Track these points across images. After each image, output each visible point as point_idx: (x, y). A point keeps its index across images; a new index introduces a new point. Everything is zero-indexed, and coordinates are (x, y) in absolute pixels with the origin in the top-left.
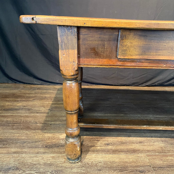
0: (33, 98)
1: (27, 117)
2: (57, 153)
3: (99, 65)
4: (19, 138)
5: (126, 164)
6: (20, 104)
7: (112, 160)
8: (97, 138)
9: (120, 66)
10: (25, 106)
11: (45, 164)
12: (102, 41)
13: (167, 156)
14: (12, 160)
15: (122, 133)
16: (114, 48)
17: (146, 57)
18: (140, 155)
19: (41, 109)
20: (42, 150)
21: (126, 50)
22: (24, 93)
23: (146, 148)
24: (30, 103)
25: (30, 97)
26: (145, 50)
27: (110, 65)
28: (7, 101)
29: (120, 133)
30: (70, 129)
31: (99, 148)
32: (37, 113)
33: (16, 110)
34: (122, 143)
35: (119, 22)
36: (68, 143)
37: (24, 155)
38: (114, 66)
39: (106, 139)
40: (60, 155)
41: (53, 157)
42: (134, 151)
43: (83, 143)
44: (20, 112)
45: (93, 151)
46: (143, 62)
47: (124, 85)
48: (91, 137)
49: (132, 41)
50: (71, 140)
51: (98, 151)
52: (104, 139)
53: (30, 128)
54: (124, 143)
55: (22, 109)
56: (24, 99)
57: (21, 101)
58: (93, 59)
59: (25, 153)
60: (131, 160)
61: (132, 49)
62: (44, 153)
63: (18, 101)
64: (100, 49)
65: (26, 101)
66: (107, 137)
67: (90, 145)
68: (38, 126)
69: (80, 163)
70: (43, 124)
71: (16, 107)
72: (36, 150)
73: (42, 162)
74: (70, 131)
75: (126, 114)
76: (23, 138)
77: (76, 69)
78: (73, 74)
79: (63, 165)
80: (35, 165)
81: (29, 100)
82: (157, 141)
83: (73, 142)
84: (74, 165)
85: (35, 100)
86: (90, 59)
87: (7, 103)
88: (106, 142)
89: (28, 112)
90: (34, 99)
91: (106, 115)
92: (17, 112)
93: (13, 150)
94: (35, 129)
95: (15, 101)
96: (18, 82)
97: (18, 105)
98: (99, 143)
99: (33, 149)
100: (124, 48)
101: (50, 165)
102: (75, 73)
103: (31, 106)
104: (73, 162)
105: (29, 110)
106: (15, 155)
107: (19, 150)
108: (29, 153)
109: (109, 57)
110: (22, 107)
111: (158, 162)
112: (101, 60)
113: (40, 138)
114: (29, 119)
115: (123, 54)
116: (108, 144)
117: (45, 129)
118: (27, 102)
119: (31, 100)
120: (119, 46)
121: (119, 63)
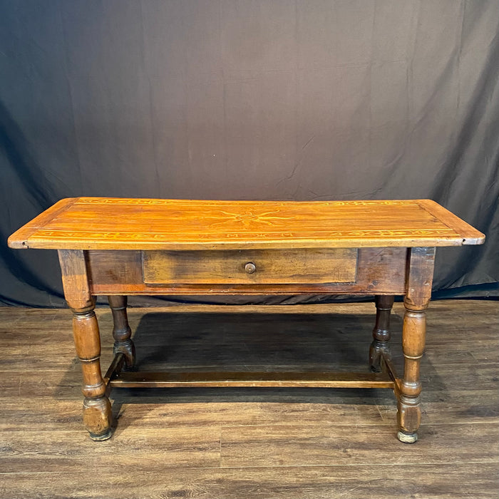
0: (44, 339)
1: (30, 374)
2: (75, 429)
3: (121, 293)
4: (14, 409)
5: (183, 441)
6: (17, 352)
7: (161, 436)
8: (151, 406)
9: (150, 293)
10: (26, 355)
11: (54, 443)
12: (119, 261)
13: (255, 428)
14: (2, 440)
15: (197, 397)
16: (138, 269)
17: (182, 281)
18: (212, 428)
19: (58, 360)
20: (51, 426)
21: (154, 273)
22: (27, 329)
23: (227, 418)
24: (38, 349)
25: (38, 337)
26: (179, 272)
27: (137, 292)
29: (194, 397)
30: (89, 387)
31: (148, 420)
32: (50, 367)
33: (10, 362)
34: (191, 412)
35: (133, 245)
36: (87, 407)
37: (21, 433)
38: (142, 292)
39: (165, 407)
40: (80, 431)
41: (67, 435)
42: (205, 423)
43: (123, 415)
44: (18, 366)
45: (137, 425)
46: (180, 287)
47: (249, 303)
48: (139, 405)
49: (159, 262)
50: (92, 403)
51: (143, 425)
52: (161, 408)
53: (34, 394)
54: (194, 412)
55: (22, 360)
56: (26, 342)
57: (19, 344)
58: (110, 285)
59: (24, 429)
60: (193, 435)
61: (161, 271)
62: (54, 429)
63: (13, 345)
64: (120, 272)
65: (30, 345)
66: (168, 404)
67: (134, 416)
68: (49, 390)
69: (109, 441)
70: (58, 386)
71: (10, 358)
72: (42, 426)
73: (49, 440)
74: (89, 388)
75: (222, 364)
76: (21, 409)
77: (88, 299)
78: (83, 306)
79: (82, 444)
80: (38, 444)
81: (35, 342)
82: (253, 408)
83: (95, 406)
84: (98, 444)
85: (48, 343)
86: (107, 285)
88: (164, 412)
89: (32, 365)
90: (47, 341)
91: (184, 367)
92: (12, 366)
93: (4, 426)
94: (43, 395)
95: (9, 345)
96: (14, 304)
97: (15, 352)
98: (150, 414)
99: (38, 424)
100: (151, 271)
101: (61, 444)
102: (86, 305)
103: (39, 355)
104: (98, 438)
105: (34, 362)
106: (7, 432)
107: (13, 426)
108: (30, 430)
109: (134, 282)
110: (21, 357)
111: (235, 436)
112: (122, 285)
113: (49, 409)
114: (32, 379)
115: (151, 278)
116: (165, 415)
117: (62, 395)
118: (32, 346)
119: (40, 341)
120: (144, 268)
121: (149, 289)
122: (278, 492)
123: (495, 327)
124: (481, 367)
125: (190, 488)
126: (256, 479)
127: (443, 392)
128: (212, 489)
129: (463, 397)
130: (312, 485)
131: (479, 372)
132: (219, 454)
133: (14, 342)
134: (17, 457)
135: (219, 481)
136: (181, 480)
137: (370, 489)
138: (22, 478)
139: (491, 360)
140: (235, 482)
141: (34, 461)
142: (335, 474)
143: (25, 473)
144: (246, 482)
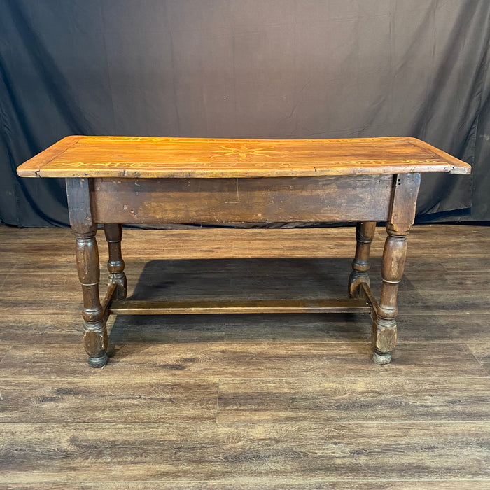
4: (59, 300)
6: (63, 259)
10: (70, 262)
14: (49, 321)
28: (42, 255)
33: (57, 267)
37: (63, 316)
44: (63, 270)
47: (255, 227)
55: (67, 266)
57: (65, 255)
59: (67, 314)
63: (60, 255)
71: (57, 264)
76: (65, 300)
87: (43, 259)
92: (58, 270)
93: (50, 311)
95: (56, 255)
96: (61, 226)
97: (60, 260)
106: (53, 316)
107: (58, 311)
108: (72, 314)
110: (66, 264)
122: (270, 360)
123: (464, 245)
124: (449, 274)
125: (199, 356)
126: (253, 351)
127: (414, 292)
128: (217, 358)
129: (432, 295)
130: (299, 356)
131: (447, 278)
132: (224, 333)
133: (61, 253)
134: (61, 333)
135: (223, 352)
136: (192, 351)
137: (346, 360)
138: (64, 348)
139: (458, 269)
140: (235, 353)
141: (74, 336)
142: (318, 348)
143: (67, 345)
144: (244, 352)
